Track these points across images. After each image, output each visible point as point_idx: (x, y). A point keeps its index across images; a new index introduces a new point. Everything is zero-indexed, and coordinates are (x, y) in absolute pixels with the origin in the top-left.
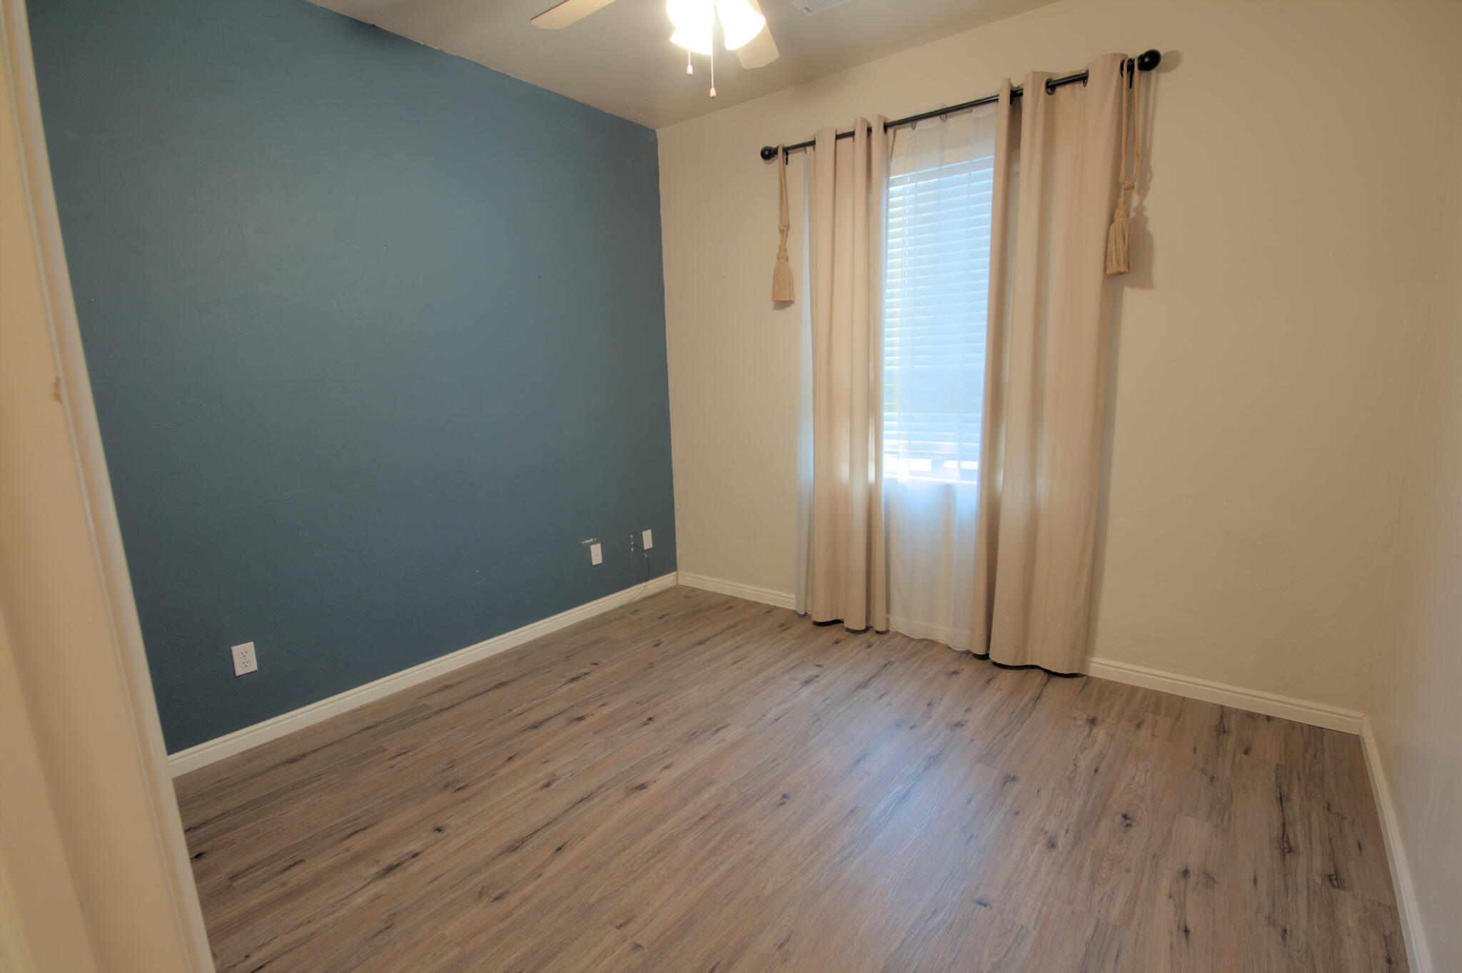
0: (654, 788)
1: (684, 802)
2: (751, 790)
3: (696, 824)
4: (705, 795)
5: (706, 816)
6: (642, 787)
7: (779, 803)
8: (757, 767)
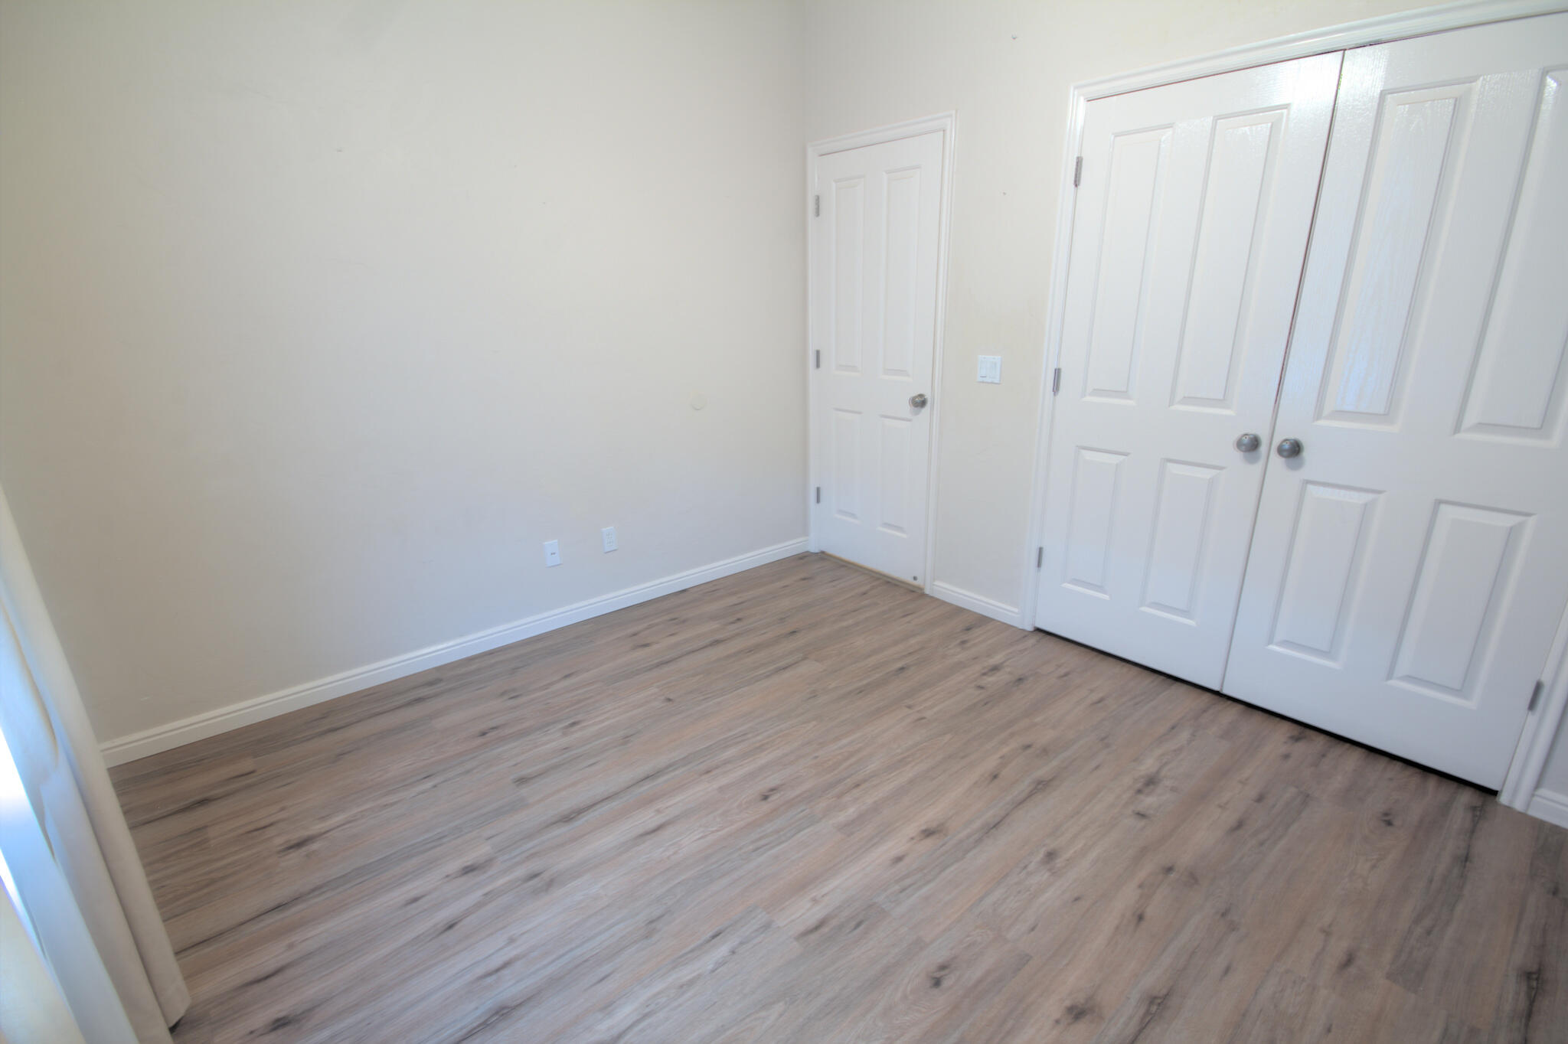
0: (912, 829)
1: (876, 808)
2: (799, 810)
3: (865, 781)
4: (851, 812)
5: (854, 788)
6: (928, 833)
7: (775, 792)
8: (783, 842)
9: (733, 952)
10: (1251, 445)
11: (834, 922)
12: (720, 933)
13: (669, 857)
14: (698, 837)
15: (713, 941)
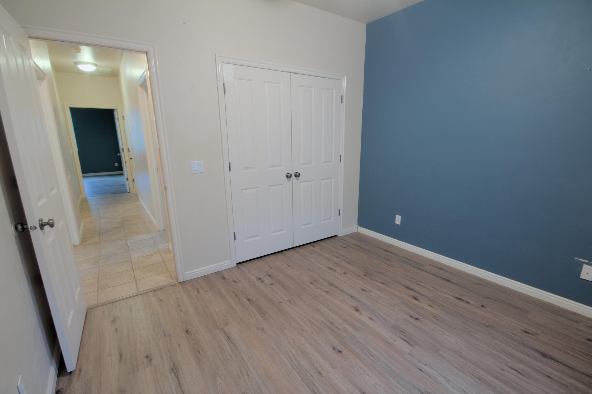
4: (347, 327)
5: (334, 325)
7: (335, 348)
9: (426, 365)
10: (289, 176)
11: (403, 337)
12: (419, 369)
13: (384, 389)
14: (369, 378)
15: (423, 371)
